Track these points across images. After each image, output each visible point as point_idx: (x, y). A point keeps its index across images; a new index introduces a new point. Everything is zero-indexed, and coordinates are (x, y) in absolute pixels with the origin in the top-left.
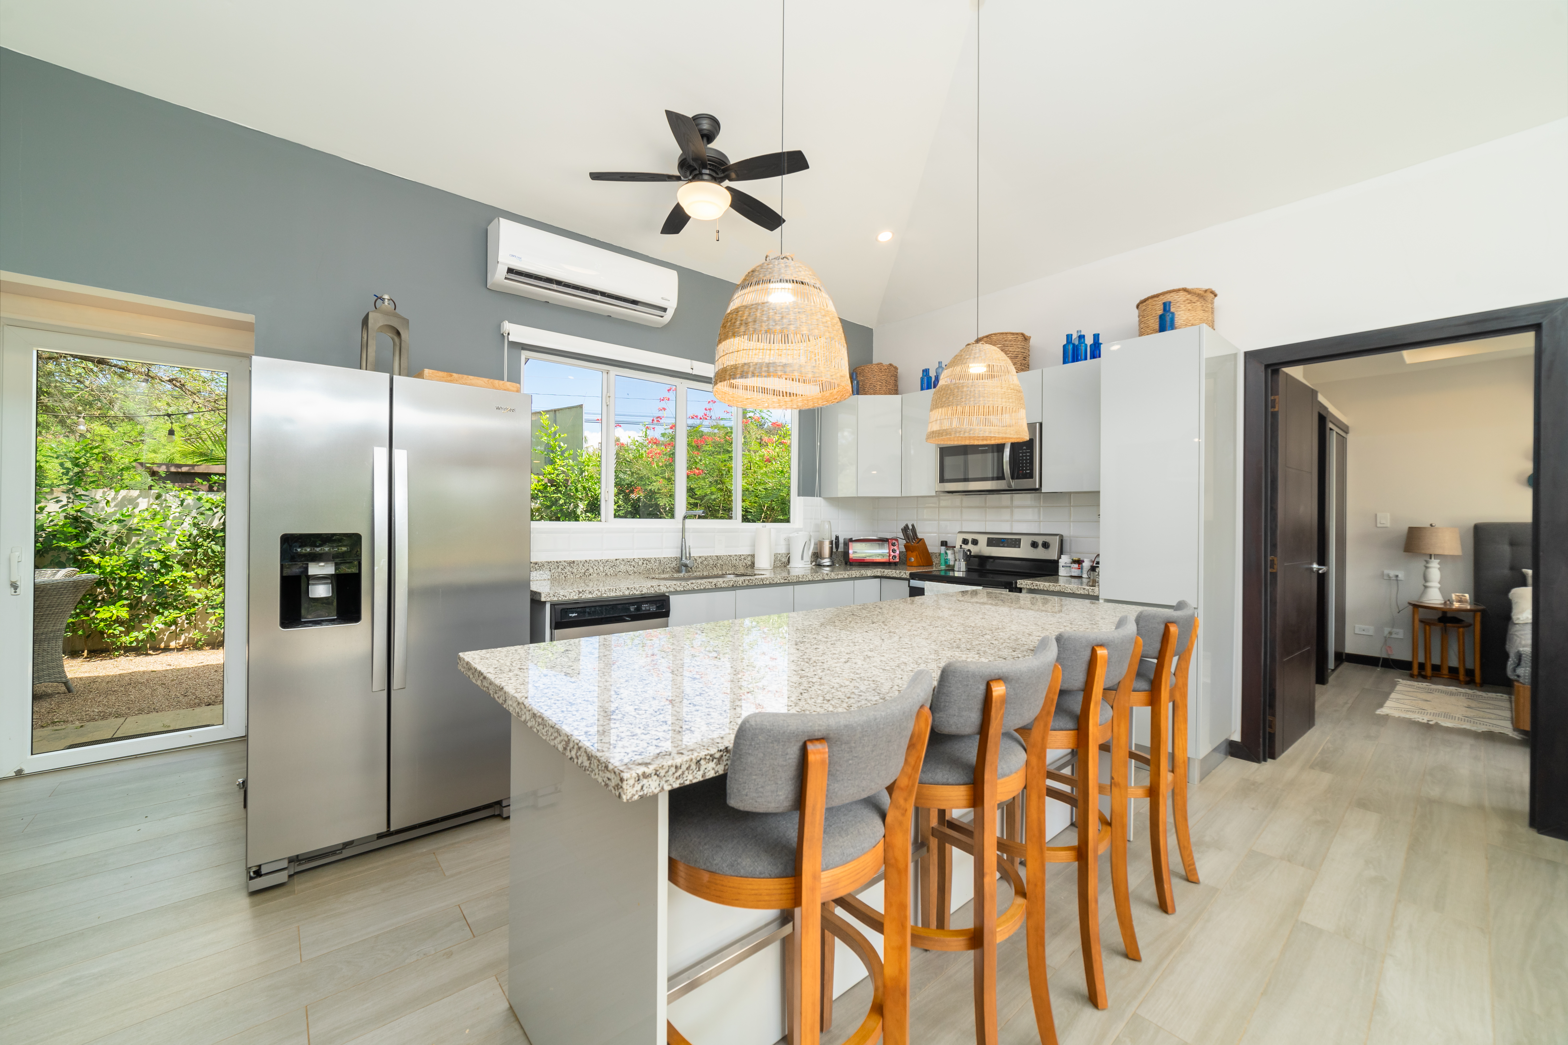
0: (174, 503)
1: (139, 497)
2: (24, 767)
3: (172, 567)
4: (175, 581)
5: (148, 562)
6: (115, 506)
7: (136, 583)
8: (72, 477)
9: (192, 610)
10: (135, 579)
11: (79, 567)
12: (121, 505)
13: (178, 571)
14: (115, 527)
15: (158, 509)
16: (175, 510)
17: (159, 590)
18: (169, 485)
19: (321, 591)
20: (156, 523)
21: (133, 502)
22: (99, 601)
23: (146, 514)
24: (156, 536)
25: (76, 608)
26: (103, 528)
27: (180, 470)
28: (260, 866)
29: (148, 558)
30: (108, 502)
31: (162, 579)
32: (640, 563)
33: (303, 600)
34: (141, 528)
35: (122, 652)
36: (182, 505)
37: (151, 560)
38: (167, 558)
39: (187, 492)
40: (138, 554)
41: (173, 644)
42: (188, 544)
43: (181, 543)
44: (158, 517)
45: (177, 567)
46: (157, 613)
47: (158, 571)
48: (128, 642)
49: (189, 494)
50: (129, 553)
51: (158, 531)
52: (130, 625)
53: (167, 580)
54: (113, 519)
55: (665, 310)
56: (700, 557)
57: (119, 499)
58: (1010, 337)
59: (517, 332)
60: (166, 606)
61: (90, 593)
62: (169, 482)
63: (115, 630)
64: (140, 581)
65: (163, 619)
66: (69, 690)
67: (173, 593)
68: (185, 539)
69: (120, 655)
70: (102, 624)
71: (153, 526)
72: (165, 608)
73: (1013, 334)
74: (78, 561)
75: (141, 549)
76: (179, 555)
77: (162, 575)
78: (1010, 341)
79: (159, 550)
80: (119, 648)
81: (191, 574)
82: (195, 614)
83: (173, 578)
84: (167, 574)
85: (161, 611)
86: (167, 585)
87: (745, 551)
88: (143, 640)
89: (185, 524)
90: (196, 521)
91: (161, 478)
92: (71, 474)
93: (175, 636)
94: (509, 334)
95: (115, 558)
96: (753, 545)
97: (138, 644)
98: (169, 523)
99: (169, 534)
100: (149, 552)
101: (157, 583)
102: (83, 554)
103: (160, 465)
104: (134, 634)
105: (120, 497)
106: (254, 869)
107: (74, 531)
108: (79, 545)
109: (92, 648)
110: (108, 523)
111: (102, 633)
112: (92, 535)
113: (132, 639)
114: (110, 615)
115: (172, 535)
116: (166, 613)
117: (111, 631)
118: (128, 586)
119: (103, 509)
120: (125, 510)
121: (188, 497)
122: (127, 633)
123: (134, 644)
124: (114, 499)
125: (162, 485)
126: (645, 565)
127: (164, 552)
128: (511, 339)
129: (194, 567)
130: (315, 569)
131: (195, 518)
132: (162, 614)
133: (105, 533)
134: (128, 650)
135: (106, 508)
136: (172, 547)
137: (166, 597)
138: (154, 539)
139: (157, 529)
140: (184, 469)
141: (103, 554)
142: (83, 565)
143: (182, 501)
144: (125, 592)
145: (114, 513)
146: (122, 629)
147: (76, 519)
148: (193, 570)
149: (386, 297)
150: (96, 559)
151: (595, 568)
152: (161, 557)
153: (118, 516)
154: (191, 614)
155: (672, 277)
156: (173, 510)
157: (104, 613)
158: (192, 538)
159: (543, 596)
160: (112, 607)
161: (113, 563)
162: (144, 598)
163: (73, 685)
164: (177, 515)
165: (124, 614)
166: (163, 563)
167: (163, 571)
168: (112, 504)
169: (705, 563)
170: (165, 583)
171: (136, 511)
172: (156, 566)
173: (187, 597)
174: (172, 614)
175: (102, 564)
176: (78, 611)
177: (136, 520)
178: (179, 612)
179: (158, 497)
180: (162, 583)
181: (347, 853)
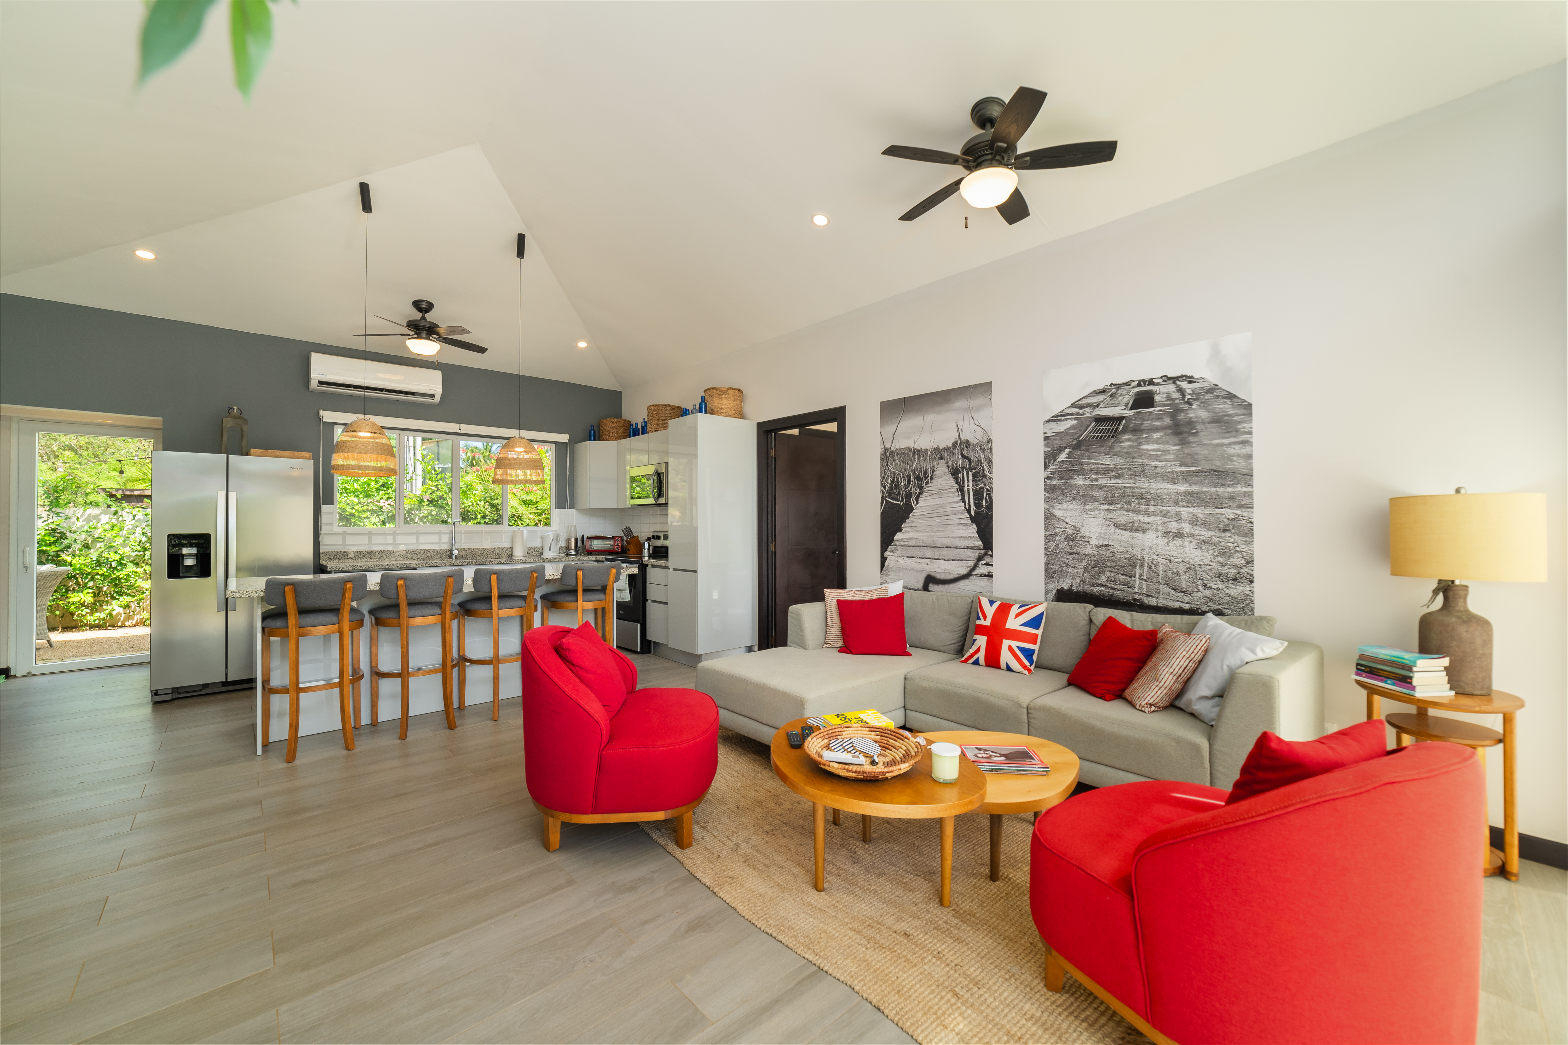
0: (128, 518)
1: (101, 514)
2: (31, 671)
3: (126, 565)
4: (128, 575)
5: (108, 562)
6: (83, 521)
7: (99, 577)
8: (52, 500)
9: (141, 596)
10: (98, 574)
11: (56, 564)
12: (88, 520)
13: (130, 568)
14: (84, 536)
15: (116, 523)
16: (129, 523)
17: (117, 583)
18: (125, 505)
19: (189, 562)
20: (114, 533)
21: (97, 518)
22: (70, 590)
23: (107, 527)
24: (115, 542)
25: (53, 596)
26: (74, 536)
27: (133, 494)
28: (157, 690)
29: (107, 559)
30: (78, 518)
31: (118, 574)
32: (422, 552)
33: (181, 567)
34: (103, 537)
35: (88, 628)
36: (134, 519)
37: (110, 560)
38: (122, 558)
39: (137, 509)
40: (100, 556)
41: (127, 624)
42: (139, 548)
43: (133, 547)
44: (115, 528)
45: (130, 564)
46: (114, 598)
47: (115, 568)
48: (92, 620)
49: (139, 511)
50: (94, 555)
51: (116, 539)
52: (94, 608)
53: (122, 574)
54: (82, 530)
55: (434, 396)
56: (469, 549)
57: (86, 516)
58: (661, 408)
59: (328, 416)
60: (121, 594)
61: (63, 584)
62: (124, 502)
63: (82, 611)
64: (102, 575)
65: (119, 603)
66: (51, 646)
67: (126, 584)
68: (136, 544)
69: (86, 630)
70: (73, 607)
71: (112, 535)
72: (120, 595)
73: (663, 405)
74: (55, 560)
75: (102, 552)
76: (132, 556)
77: (118, 571)
78: (662, 410)
79: (116, 552)
80: (86, 625)
81: (140, 570)
82: (143, 599)
83: (127, 573)
84: (122, 570)
85: (117, 597)
86: (122, 578)
87: (507, 545)
88: (104, 619)
89: (137, 534)
90: (144, 531)
91: (117, 498)
92: (52, 498)
93: (129, 618)
94: (323, 417)
95: (82, 558)
96: (512, 541)
97: (100, 622)
98: (125, 532)
99: (124, 541)
100: (109, 554)
101: (115, 576)
102: (58, 556)
103: (117, 490)
104: (97, 615)
105: (87, 514)
106: (154, 692)
107: (52, 539)
108: (57, 549)
109: (65, 626)
110: (78, 533)
111: (72, 614)
112: (66, 542)
113: (95, 618)
114: (79, 599)
115: (127, 542)
116: (121, 599)
117: (79, 612)
118: (92, 579)
119: (74, 523)
120: (91, 524)
121: (138, 513)
122: (92, 614)
123: (97, 622)
124: (82, 516)
125: (119, 504)
126: (425, 554)
127: (119, 554)
128: (324, 420)
129: (143, 565)
130: (185, 551)
131: (144, 528)
132: (118, 599)
133: (75, 541)
134: (92, 627)
135: (77, 522)
136: (126, 551)
137: (121, 587)
138: (113, 544)
139: (115, 537)
140: (136, 493)
141: (74, 556)
142: (58, 563)
143: (134, 516)
144: (91, 584)
145: (83, 526)
146: (88, 611)
147: (54, 530)
148: (142, 567)
149: (235, 408)
150: (69, 559)
151: (388, 555)
152: (117, 557)
153: (86, 528)
154: (141, 600)
155: (438, 375)
156: (127, 522)
157: (74, 598)
158: (141, 544)
159: (328, 568)
160: (80, 594)
161: (81, 562)
162: (105, 589)
163: (54, 644)
164: (131, 527)
165: (89, 599)
166: (120, 563)
167: (119, 568)
168: (81, 520)
169: (474, 552)
170: (120, 577)
171: (99, 525)
172: (114, 564)
173: (137, 587)
174: (125, 599)
175: (73, 562)
176: (54, 597)
177: (99, 531)
178: (131, 598)
179: (116, 513)
180: (118, 576)
181: (204, 692)
